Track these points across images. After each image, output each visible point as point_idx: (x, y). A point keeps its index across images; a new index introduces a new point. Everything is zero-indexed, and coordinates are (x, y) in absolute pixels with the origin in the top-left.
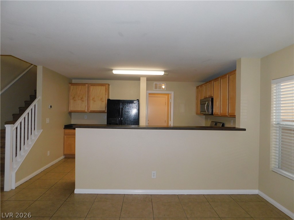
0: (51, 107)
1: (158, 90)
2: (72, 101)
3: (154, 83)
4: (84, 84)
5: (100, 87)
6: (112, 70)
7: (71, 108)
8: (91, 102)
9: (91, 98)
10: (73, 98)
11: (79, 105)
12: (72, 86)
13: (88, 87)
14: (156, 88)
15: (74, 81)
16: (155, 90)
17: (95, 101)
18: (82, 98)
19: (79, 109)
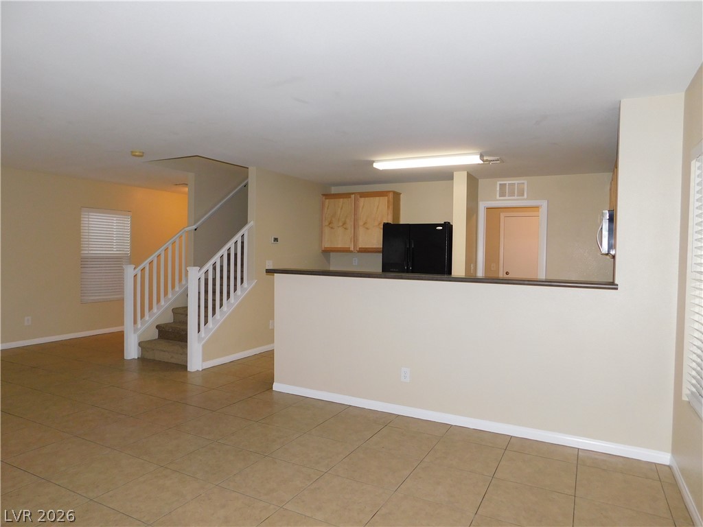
0: (276, 240)
1: (507, 198)
2: (327, 230)
3: (499, 183)
4: (347, 195)
5: (377, 198)
6: (373, 162)
7: (327, 245)
8: (361, 231)
9: (361, 223)
10: (330, 224)
11: (340, 239)
12: (327, 200)
13: (356, 201)
14: (502, 194)
15: (334, 190)
16: (500, 200)
17: (367, 229)
18: (344, 223)
19: (340, 245)
